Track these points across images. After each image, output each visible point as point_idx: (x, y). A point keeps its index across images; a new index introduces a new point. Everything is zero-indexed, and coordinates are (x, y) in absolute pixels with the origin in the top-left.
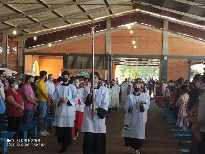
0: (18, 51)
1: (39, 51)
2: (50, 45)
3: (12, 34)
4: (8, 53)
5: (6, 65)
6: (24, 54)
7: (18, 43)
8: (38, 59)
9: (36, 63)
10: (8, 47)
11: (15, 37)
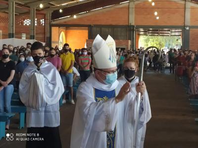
0: (45, 23)
1: (65, 22)
2: (75, 17)
3: (39, 7)
4: (36, 24)
5: (34, 36)
6: (51, 26)
7: (45, 15)
8: (64, 30)
9: (63, 34)
10: (36, 19)
11: (42, 9)
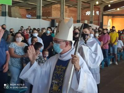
0: (99, 14)
1: (112, 13)
2: (118, 9)
3: (96, 4)
4: (93, 15)
5: (92, 22)
6: (103, 15)
7: (99, 8)
8: (111, 18)
9: (110, 20)
10: (94, 11)
11: (98, 5)
